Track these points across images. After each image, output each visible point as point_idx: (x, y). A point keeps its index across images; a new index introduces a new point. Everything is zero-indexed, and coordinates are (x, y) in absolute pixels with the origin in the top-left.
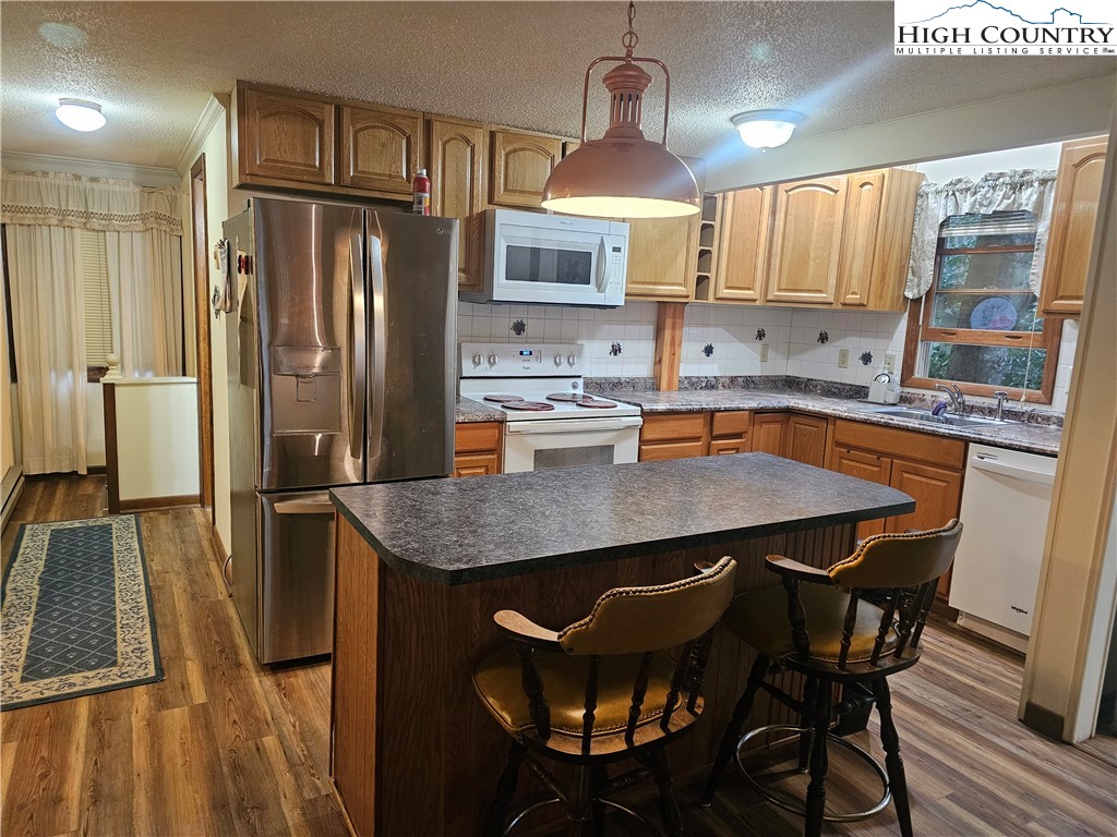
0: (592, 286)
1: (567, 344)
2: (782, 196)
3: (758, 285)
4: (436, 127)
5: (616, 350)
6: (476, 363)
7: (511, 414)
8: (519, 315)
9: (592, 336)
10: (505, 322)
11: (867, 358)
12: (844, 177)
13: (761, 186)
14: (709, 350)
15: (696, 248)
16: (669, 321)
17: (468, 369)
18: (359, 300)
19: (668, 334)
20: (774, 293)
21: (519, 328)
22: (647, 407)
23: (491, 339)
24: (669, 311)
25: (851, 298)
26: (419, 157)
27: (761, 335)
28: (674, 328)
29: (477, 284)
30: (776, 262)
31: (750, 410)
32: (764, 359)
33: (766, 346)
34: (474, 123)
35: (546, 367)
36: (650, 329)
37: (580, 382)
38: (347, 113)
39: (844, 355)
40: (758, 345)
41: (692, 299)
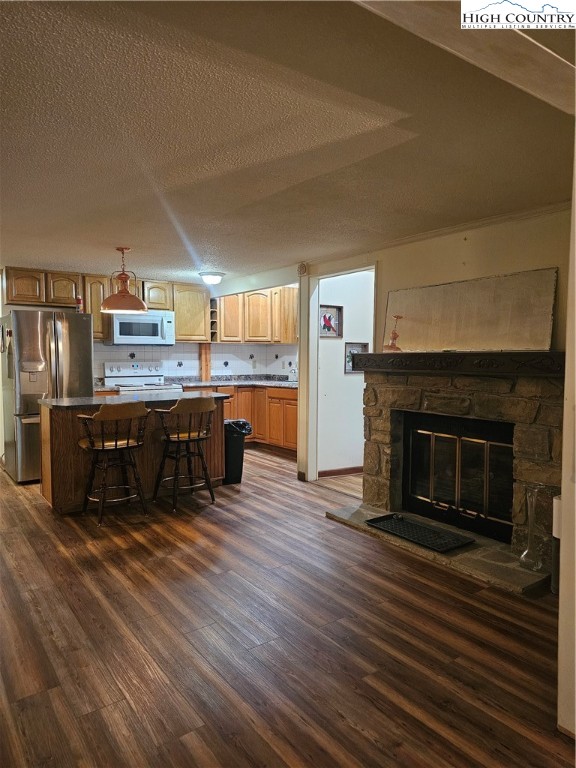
0: (159, 337)
1: (156, 362)
2: (246, 298)
3: (240, 335)
4: (87, 278)
5: (180, 365)
6: (112, 371)
7: (121, 389)
8: (132, 350)
9: (168, 359)
10: (126, 353)
11: (290, 364)
12: (269, 290)
13: (237, 294)
14: (226, 364)
15: (209, 321)
16: (203, 351)
17: (108, 373)
18: (53, 346)
19: (203, 357)
20: (247, 338)
21: (132, 356)
22: (185, 385)
23: (119, 360)
24: (203, 347)
25: (276, 339)
26: (80, 290)
27: (252, 357)
28: (206, 354)
29: (107, 337)
30: (247, 325)
31: (235, 386)
32: (254, 367)
33: (255, 362)
34: (104, 276)
35: (146, 372)
36: (197, 355)
37: (162, 378)
38: (50, 275)
39: (283, 364)
40: (251, 361)
41: (210, 341)
